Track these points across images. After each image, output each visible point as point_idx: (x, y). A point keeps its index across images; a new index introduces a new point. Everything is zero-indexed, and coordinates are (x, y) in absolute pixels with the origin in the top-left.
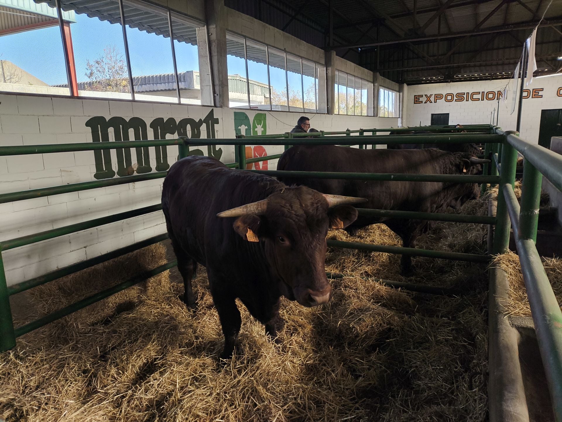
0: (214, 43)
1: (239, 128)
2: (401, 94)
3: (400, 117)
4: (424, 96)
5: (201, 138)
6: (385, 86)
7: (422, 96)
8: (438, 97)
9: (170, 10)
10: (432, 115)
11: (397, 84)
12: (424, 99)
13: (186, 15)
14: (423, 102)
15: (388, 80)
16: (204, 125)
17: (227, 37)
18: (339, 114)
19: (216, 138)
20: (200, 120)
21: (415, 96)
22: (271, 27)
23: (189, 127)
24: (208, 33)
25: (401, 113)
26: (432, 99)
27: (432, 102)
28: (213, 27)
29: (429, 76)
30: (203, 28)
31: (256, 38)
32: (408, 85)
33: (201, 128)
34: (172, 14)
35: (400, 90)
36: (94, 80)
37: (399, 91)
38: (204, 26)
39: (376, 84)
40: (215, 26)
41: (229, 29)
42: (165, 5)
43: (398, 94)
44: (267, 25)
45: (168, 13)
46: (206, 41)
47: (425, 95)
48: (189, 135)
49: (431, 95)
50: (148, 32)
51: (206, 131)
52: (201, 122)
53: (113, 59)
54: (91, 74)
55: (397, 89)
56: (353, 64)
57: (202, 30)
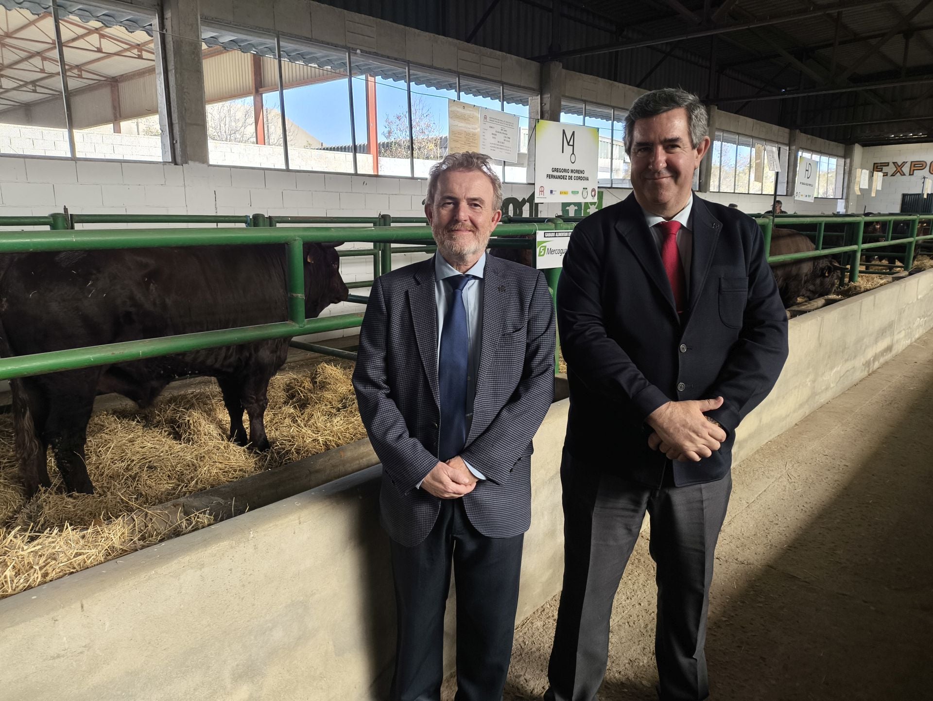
0: (547, 114)
1: (567, 208)
2: (848, 161)
3: (844, 197)
4: (891, 165)
5: (523, 216)
6: (812, 149)
7: (887, 164)
8: (917, 166)
9: (503, 84)
10: (904, 196)
11: (841, 145)
12: (891, 169)
13: (519, 86)
14: (889, 174)
15: (819, 140)
16: (527, 205)
17: (563, 103)
18: (719, 192)
19: (539, 217)
20: (524, 199)
21: (875, 164)
22: (621, 85)
23: (511, 207)
24: (541, 104)
25: (845, 191)
26: (906, 169)
27: (904, 175)
28: (547, 97)
29: (902, 133)
30: (536, 97)
31: (599, 101)
32: (864, 145)
33: (523, 208)
34: (504, 88)
35: (847, 154)
36: (393, 140)
37: (845, 157)
38: (538, 95)
39: (793, 148)
40: (549, 95)
41: (567, 95)
42: (499, 79)
43: (842, 161)
44: (616, 83)
45: (501, 87)
46: (538, 112)
47: (894, 163)
48: (511, 213)
49: (905, 163)
50: (475, 96)
51: (529, 212)
52: (524, 202)
53: (417, 113)
54: (390, 132)
55: (842, 153)
56: (750, 120)
57: (535, 99)
